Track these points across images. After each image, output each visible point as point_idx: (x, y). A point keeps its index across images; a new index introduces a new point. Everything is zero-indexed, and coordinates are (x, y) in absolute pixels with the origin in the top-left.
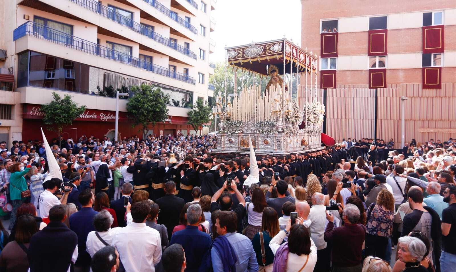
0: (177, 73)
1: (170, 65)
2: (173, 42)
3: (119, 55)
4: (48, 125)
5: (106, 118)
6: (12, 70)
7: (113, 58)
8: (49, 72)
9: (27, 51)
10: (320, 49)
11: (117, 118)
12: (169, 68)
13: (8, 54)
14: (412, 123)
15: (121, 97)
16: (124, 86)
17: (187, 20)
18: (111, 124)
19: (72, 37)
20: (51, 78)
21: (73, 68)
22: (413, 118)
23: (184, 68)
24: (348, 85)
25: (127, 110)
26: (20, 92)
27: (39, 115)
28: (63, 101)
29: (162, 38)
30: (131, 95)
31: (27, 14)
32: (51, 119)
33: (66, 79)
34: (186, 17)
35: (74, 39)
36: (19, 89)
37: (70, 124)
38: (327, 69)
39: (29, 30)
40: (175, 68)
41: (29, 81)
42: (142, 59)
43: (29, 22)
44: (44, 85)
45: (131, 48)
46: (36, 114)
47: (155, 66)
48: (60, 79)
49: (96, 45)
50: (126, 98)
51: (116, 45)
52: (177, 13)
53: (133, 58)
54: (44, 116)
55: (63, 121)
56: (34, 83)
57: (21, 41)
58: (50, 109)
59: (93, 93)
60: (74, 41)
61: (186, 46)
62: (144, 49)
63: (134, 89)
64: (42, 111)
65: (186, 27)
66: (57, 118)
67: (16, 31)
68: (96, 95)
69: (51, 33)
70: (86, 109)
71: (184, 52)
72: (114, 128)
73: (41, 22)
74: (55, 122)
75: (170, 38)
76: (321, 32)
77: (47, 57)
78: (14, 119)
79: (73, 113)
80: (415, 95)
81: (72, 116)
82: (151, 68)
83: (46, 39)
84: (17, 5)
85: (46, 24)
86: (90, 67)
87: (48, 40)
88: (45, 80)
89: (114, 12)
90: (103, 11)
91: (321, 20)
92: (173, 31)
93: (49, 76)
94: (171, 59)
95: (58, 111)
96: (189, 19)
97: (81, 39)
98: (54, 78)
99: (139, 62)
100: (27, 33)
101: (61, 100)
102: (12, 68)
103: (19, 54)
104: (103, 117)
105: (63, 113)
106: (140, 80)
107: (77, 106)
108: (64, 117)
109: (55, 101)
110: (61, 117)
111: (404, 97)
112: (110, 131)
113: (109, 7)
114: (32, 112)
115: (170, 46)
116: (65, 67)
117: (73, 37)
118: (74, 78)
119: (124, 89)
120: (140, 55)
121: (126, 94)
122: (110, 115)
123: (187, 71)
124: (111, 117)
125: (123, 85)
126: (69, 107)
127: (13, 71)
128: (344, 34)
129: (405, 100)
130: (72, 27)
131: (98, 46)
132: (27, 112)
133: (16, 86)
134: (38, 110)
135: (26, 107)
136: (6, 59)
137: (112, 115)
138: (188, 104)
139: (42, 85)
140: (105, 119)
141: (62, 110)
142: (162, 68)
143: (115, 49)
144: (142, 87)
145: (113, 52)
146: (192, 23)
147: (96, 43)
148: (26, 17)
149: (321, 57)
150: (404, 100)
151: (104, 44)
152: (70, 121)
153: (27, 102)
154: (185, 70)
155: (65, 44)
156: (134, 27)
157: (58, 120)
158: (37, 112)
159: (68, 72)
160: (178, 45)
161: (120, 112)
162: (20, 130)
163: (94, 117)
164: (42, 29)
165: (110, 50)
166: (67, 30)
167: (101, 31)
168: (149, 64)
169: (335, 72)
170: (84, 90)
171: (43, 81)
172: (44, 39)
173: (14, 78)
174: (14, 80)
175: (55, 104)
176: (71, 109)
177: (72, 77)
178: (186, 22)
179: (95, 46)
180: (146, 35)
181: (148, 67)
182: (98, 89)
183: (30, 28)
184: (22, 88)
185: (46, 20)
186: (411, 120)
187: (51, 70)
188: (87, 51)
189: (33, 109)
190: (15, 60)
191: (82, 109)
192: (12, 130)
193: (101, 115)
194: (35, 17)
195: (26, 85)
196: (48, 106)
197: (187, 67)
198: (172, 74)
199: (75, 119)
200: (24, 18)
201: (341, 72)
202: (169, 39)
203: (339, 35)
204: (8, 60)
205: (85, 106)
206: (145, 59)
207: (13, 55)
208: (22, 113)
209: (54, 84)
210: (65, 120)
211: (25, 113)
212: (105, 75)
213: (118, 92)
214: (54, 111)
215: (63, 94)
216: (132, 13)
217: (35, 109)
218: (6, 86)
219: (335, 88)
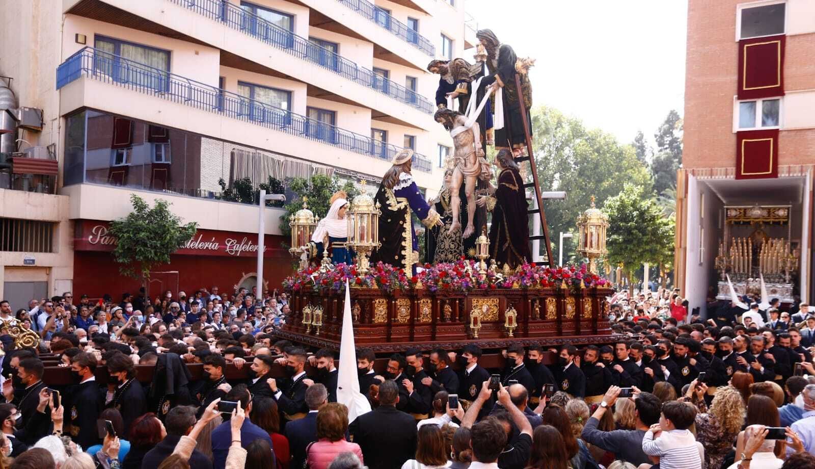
0: (390, 147)
1: (373, 130)
2: (380, 77)
3: (264, 111)
4: (123, 264)
5: (239, 248)
6: (53, 151)
7: (251, 117)
8: (120, 151)
9: (84, 109)
10: (735, 78)
11: (261, 248)
12: (373, 136)
13: (47, 118)
15: (268, 203)
16: (275, 179)
17: (411, 25)
18: (249, 261)
19: (168, 76)
20: (123, 164)
21: (167, 142)
23: (405, 135)
24: (811, 165)
25: (282, 230)
26: (69, 195)
27: (106, 242)
28: (151, 214)
29: (356, 70)
30: (289, 198)
31: (82, 33)
32: (129, 252)
33: (154, 165)
34: (409, 18)
35: (174, 79)
36: (68, 188)
37: (165, 262)
38: (754, 125)
39: (86, 67)
40: (385, 134)
41: (87, 171)
42: (313, 117)
43: (87, 49)
44: (109, 177)
45: (289, 94)
46: (99, 241)
47: (342, 132)
48: (145, 165)
49: (218, 91)
50: (278, 204)
51: (257, 90)
52: (388, 11)
53: (295, 117)
54: (114, 246)
55: (153, 255)
56: (95, 176)
57: (71, 88)
58: (126, 230)
59: (211, 196)
60: (173, 84)
61: (409, 83)
62: (318, 96)
63: (297, 184)
64: (110, 235)
65: (409, 41)
66: (140, 250)
67: (60, 69)
68: (218, 198)
69: (128, 69)
70: (197, 229)
71: (406, 99)
72: (255, 269)
73: (108, 48)
74: (137, 257)
75: (375, 69)
76: (738, 37)
77: (114, 118)
78: (57, 252)
79: (172, 237)
81: (170, 245)
82: (333, 138)
83: (119, 84)
84: (64, 16)
85: (117, 50)
86: (203, 139)
87: (123, 85)
88: (112, 169)
89: (254, 18)
90: (230, 16)
91: (738, 6)
92: (380, 52)
93: (119, 158)
94: (377, 115)
95: (143, 234)
96: (416, 22)
97: (187, 79)
98: (129, 164)
99: (307, 124)
100: (83, 72)
101: (147, 210)
102: (54, 145)
103: (66, 117)
104: (231, 247)
105: (151, 238)
106: (309, 163)
107: (179, 223)
108: (155, 247)
109: (136, 213)
110: (147, 246)
112: (245, 277)
113: (243, 7)
114: (91, 237)
115: (374, 86)
116: (150, 140)
117: (171, 76)
118: (170, 162)
119: (274, 186)
120: (308, 108)
121: (280, 197)
122: (246, 243)
123: (411, 141)
124: (249, 248)
125: (272, 176)
126: (165, 226)
127: (55, 151)
128: (802, 38)
130: (168, 53)
131: (221, 92)
132: (82, 237)
133: (61, 183)
134: (103, 232)
135: (80, 225)
136: (42, 128)
137: (250, 243)
139: (107, 179)
140: (237, 252)
141: (151, 233)
142: (357, 137)
143: (257, 98)
144: (314, 180)
145: (251, 106)
146: (422, 31)
147: (217, 86)
148: (81, 39)
149: (739, 98)
151: (232, 87)
152: (166, 256)
153: (84, 215)
154: (408, 139)
155: (155, 92)
156: (297, 47)
157: (143, 253)
158: (101, 237)
159: (158, 149)
160: (391, 83)
161: (266, 235)
162: (69, 273)
163: (213, 246)
164: (110, 61)
165: (246, 100)
166: (158, 61)
167: (228, 59)
168: (328, 128)
169: (775, 134)
170: (193, 191)
171: (108, 171)
172: (115, 82)
173: (57, 166)
174: (57, 170)
175: (136, 220)
176: (168, 230)
177: (166, 161)
178: (409, 30)
179: (215, 93)
180: (322, 62)
181: (327, 134)
182: (221, 187)
183: (87, 62)
184: (73, 188)
185: (117, 43)
187: (122, 147)
188: (200, 105)
189: (94, 231)
190: (60, 128)
191: (190, 231)
192: (55, 273)
193: (229, 241)
194: (98, 38)
195: (81, 181)
196: (122, 222)
197: (411, 132)
198: (378, 150)
199: (176, 251)
200: (77, 41)
201: (793, 133)
202: (372, 69)
203: (788, 41)
204: (45, 130)
205: (195, 223)
206: (319, 118)
207: (56, 119)
208: (73, 240)
209: (131, 177)
210: (156, 254)
211: (80, 239)
212: (232, 154)
213: (263, 193)
214: (134, 235)
215: (151, 199)
216: (292, 17)
217: (97, 230)
218: (42, 183)
219: (775, 174)
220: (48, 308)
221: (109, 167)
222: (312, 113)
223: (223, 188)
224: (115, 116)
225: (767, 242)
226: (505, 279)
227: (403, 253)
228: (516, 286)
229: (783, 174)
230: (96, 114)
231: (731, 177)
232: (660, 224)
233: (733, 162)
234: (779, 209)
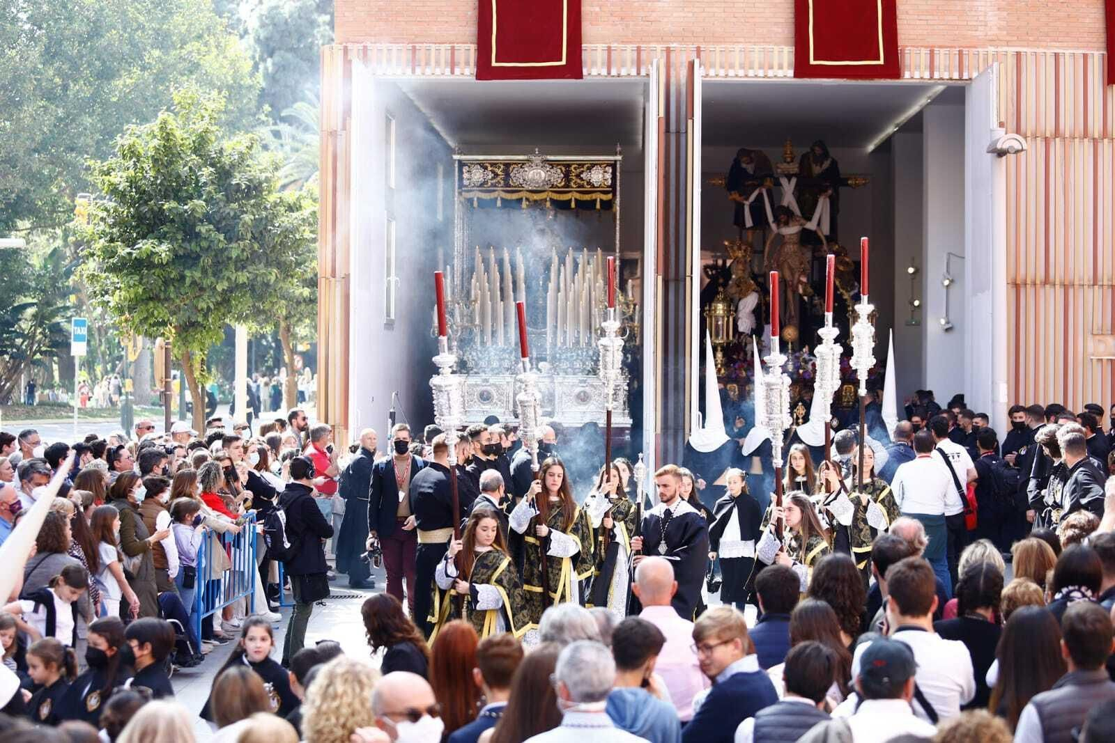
14: (1052, 299)
22: (1057, 274)
24: (659, 47)
80: (1067, 125)
111: (1006, 140)
129: (1012, 157)
150: (1001, 153)
186: (1046, 282)
219: (574, 69)
225: (562, 262)
229: (594, 69)
231: (466, 72)
232: (276, 205)
233: (471, 30)
234: (592, 166)
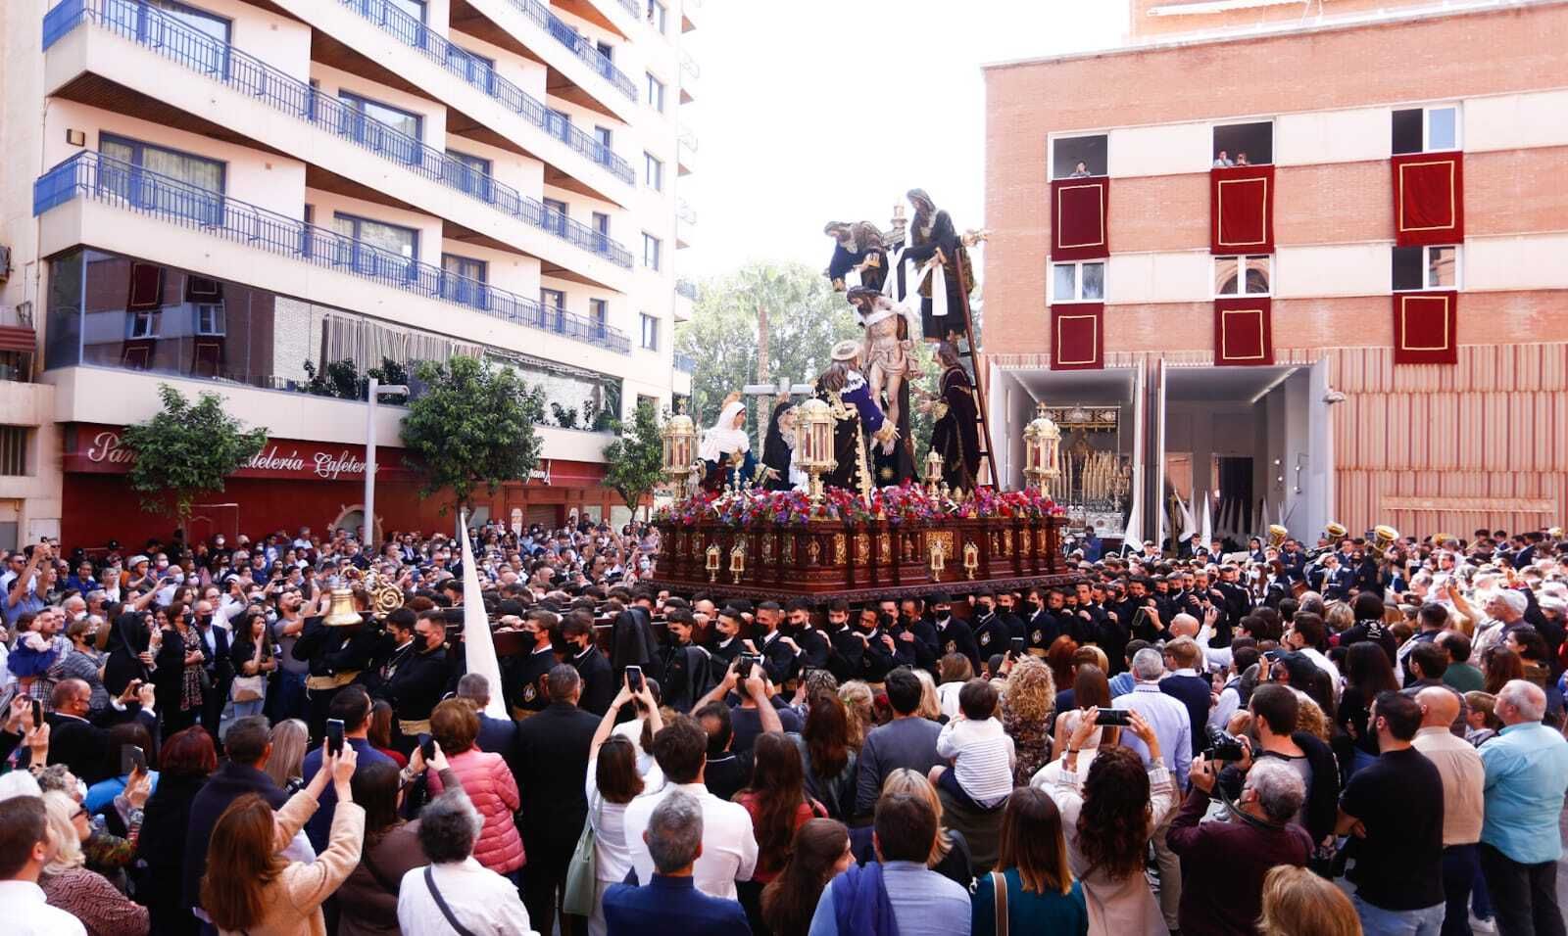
0: (569, 316)
1: (544, 290)
2: (554, 212)
3: (375, 259)
4: (145, 493)
5: (335, 467)
6: (27, 313)
7: (355, 267)
8: (141, 315)
9: (81, 247)
10: (1048, 231)
11: (371, 467)
12: (543, 299)
13: (17, 260)
14: (1360, 479)
15: (382, 399)
16: (393, 363)
17: (599, 137)
18: (352, 487)
19: (222, 201)
20: (147, 335)
21: (219, 302)
22: (1363, 463)
23: (592, 300)
24: (1144, 352)
25: (405, 440)
26: (53, 384)
27: (117, 459)
28: (193, 414)
29: (518, 200)
30: (415, 391)
31: (77, 127)
32: (157, 474)
33: (197, 339)
34: (597, 128)
35: (230, 205)
36: (52, 373)
37: (216, 490)
38: (1073, 296)
39: (84, 182)
40: (561, 297)
41: (85, 346)
42: (452, 269)
43: (87, 154)
44: (123, 356)
45: (415, 234)
46: (106, 457)
47: (495, 292)
48: (183, 337)
49: (302, 226)
50: (398, 400)
51: (365, 226)
52: (566, 116)
53: (423, 268)
54: (131, 464)
55: (196, 478)
56: (99, 353)
57: (59, 215)
58: (151, 439)
59: (292, 386)
60: (230, 214)
61: (598, 223)
62: (458, 238)
63: (426, 369)
64: (124, 447)
65: (596, 161)
66: (175, 471)
67: (40, 184)
68: (303, 391)
69: (155, 188)
70: (269, 439)
71: (593, 245)
72: (362, 501)
73: (122, 153)
74: (169, 482)
75: (546, 200)
76: (1051, 177)
77: (132, 264)
78: (34, 476)
79: (227, 451)
80: (1370, 386)
81: (223, 464)
82: (482, 302)
83: (140, 210)
84: (48, 100)
85: (137, 157)
86: (278, 299)
87: (146, 212)
88: (127, 343)
89: (360, 116)
90: (323, 112)
91: (1049, 134)
92: (554, 176)
93: (140, 327)
94: (549, 269)
95: (180, 445)
96: (607, 133)
97: (253, 207)
98: (157, 336)
99: (442, 281)
100: (79, 190)
101: (186, 409)
102: (29, 304)
103: (50, 259)
104: (323, 466)
105: (194, 453)
106: (446, 339)
107: (239, 429)
108: (199, 466)
109: (167, 413)
110: (186, 465)
111: (1333, 395)
112: (346, 511)
113: (342, 100)
114: (92, 451)
115: (545, 226)
116: (189, 298)
117: (226, 200)
118: (224, 335)
119: (391, 372)
120: (445, 255)
121: (400, 389)
122: (348, 460)
123: (600, 307)
124: (351, 467)
125: (388, 357)
126: (215, 433)
127: (30, 314)
128: (1128, 182)
129: (1337, 404)
130: (222, 166)
131: (307, 227)
132: (78, 450)
133: (41, 366)
134: (112, 442)
135: (73, 433)
136: (8, 276)
137: (353, 459)
138: (604, 420)
139: (118, 359)
140: (332, 473)
141: (192, 444)
142: (519, 301)
143: (364, 238)
144: (453, 363)
145: (355, 251)
146: (616, 147)
147: (301, 218)
148: (75, 138)
149: (1053, 259)
150: (1331, 402)
151: (324, 221)
152: (218, 480)
153: (81, 415)
154: (595, 304)
155: (201, 225)
156: (427, 162)
157: (179, 475)
158: (109, 451)
159: (205, 312)
160: (571, 223)
161: (378, 448)
162: (55, 508)
163: (293, 464)
164: (126, 175)
165: (347, 241)
166: (205, 176)
167: (318, 178)
168: (474, 286)
169: (1098, 308)
170: (262, 379)
171: (121, 347)
172: (133, 208)
173: (34, 338)
174: (34, 344)
175: (168, 424)
176: (221, 438)
177: (217, 331)
178: (597, 145)
179: (297, 230)
180: (465, 187)
181: (473, 295)
182: (307, 372)
183: (86, 174)
184: (62, 373)
185: (137, 146)
186: (1357, 468)
187: (145, 310)
188: (274, 247)
189: (97, 441)
190: (38, 277)
191: (258, 440)
192: (29, 509)
193: (319, 457)
194: (105, 137)
195: (75, 362)
196: (144, 428)
197: (600, 295)
198: (550, 320)
199: (233, 473)
200: (69, 140)
201: (1121, 309)
202: (541, 201)
203: (1112, 184)
204: (14, 280)
205: (265, 429)
206: (461, 271)
207: (32, 263)
208: (60, 454)
209: (159, 356)
210: (201, 477)
211: (74, 454)
212: (325, 323)
213: (374, 383)
214: (166, 448)
215: (193, 391)
216: (419, 118)
217: (102, 441)
218: (8, 364)
219: (1100, 364)
220: (18, 566)
221: (122, 340)
222: (449, 261)
223: (311, 375)
224: (133, 261)
225: (1091, 457)
226: (960, 508)
227: (858, 474)
228: (973, 515)
229: (1110, 365)
230: (99, 256)
231: (1046, 367)
233: (1047, 346)
234: (1106, 411)
